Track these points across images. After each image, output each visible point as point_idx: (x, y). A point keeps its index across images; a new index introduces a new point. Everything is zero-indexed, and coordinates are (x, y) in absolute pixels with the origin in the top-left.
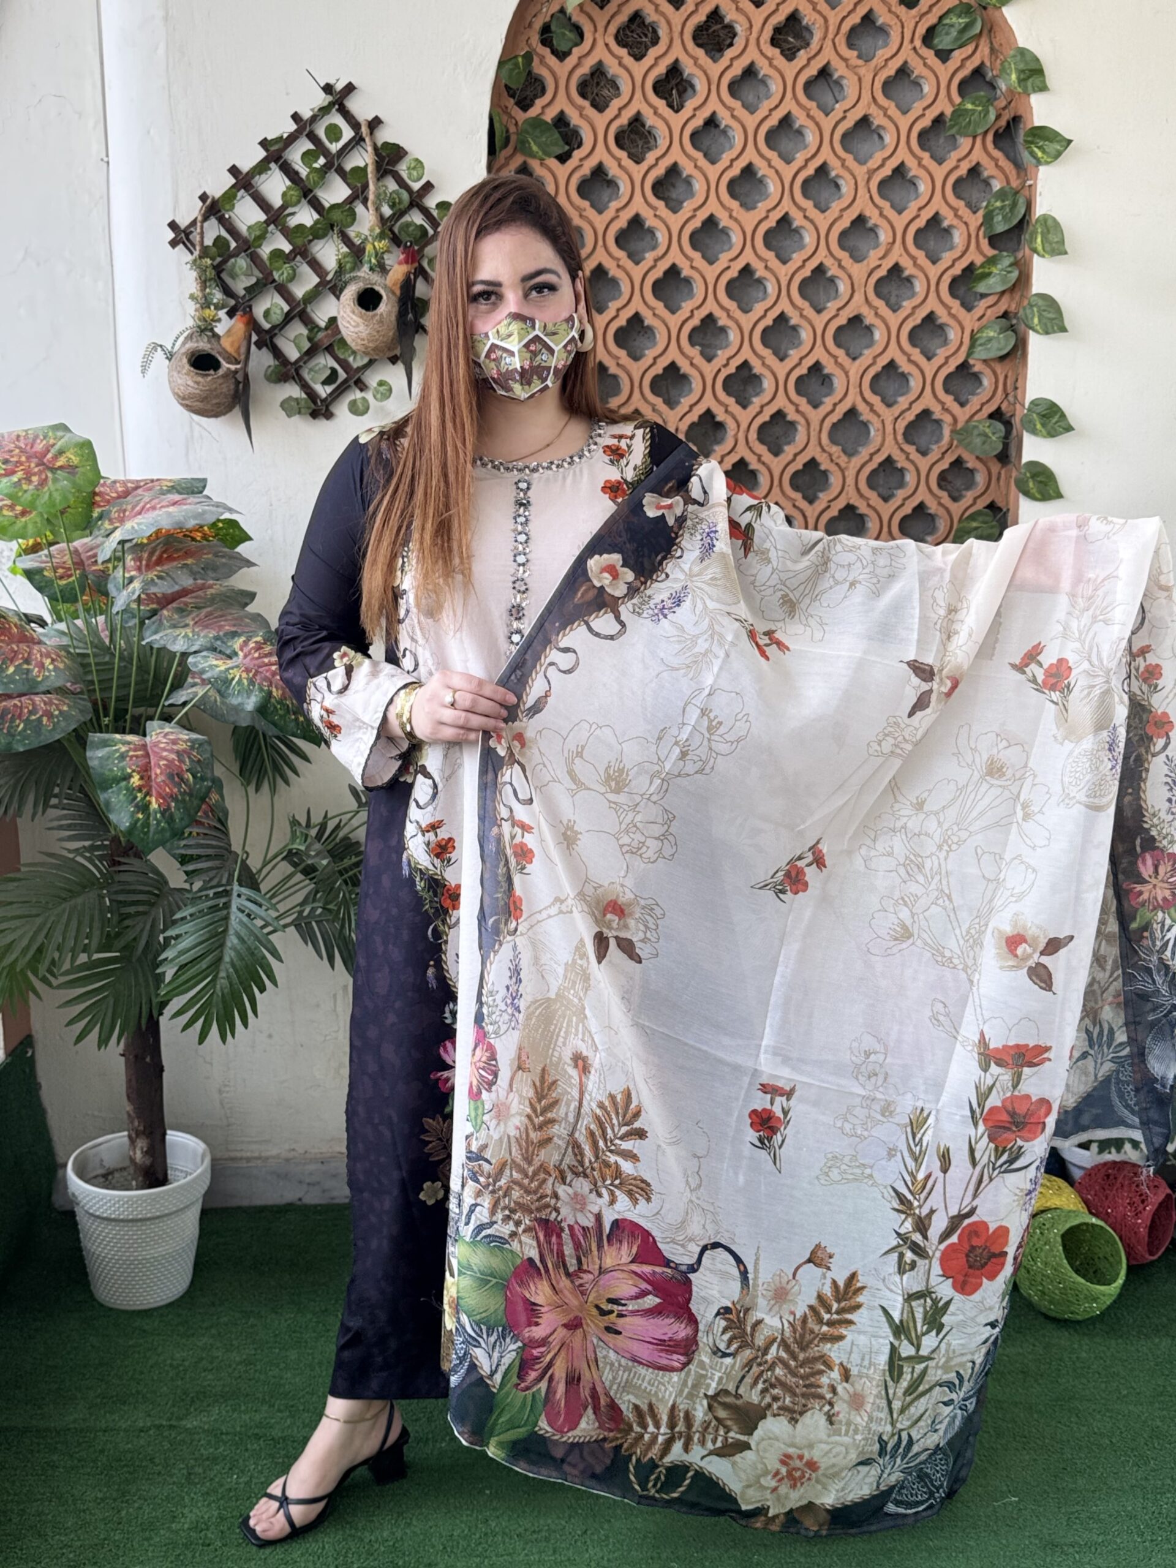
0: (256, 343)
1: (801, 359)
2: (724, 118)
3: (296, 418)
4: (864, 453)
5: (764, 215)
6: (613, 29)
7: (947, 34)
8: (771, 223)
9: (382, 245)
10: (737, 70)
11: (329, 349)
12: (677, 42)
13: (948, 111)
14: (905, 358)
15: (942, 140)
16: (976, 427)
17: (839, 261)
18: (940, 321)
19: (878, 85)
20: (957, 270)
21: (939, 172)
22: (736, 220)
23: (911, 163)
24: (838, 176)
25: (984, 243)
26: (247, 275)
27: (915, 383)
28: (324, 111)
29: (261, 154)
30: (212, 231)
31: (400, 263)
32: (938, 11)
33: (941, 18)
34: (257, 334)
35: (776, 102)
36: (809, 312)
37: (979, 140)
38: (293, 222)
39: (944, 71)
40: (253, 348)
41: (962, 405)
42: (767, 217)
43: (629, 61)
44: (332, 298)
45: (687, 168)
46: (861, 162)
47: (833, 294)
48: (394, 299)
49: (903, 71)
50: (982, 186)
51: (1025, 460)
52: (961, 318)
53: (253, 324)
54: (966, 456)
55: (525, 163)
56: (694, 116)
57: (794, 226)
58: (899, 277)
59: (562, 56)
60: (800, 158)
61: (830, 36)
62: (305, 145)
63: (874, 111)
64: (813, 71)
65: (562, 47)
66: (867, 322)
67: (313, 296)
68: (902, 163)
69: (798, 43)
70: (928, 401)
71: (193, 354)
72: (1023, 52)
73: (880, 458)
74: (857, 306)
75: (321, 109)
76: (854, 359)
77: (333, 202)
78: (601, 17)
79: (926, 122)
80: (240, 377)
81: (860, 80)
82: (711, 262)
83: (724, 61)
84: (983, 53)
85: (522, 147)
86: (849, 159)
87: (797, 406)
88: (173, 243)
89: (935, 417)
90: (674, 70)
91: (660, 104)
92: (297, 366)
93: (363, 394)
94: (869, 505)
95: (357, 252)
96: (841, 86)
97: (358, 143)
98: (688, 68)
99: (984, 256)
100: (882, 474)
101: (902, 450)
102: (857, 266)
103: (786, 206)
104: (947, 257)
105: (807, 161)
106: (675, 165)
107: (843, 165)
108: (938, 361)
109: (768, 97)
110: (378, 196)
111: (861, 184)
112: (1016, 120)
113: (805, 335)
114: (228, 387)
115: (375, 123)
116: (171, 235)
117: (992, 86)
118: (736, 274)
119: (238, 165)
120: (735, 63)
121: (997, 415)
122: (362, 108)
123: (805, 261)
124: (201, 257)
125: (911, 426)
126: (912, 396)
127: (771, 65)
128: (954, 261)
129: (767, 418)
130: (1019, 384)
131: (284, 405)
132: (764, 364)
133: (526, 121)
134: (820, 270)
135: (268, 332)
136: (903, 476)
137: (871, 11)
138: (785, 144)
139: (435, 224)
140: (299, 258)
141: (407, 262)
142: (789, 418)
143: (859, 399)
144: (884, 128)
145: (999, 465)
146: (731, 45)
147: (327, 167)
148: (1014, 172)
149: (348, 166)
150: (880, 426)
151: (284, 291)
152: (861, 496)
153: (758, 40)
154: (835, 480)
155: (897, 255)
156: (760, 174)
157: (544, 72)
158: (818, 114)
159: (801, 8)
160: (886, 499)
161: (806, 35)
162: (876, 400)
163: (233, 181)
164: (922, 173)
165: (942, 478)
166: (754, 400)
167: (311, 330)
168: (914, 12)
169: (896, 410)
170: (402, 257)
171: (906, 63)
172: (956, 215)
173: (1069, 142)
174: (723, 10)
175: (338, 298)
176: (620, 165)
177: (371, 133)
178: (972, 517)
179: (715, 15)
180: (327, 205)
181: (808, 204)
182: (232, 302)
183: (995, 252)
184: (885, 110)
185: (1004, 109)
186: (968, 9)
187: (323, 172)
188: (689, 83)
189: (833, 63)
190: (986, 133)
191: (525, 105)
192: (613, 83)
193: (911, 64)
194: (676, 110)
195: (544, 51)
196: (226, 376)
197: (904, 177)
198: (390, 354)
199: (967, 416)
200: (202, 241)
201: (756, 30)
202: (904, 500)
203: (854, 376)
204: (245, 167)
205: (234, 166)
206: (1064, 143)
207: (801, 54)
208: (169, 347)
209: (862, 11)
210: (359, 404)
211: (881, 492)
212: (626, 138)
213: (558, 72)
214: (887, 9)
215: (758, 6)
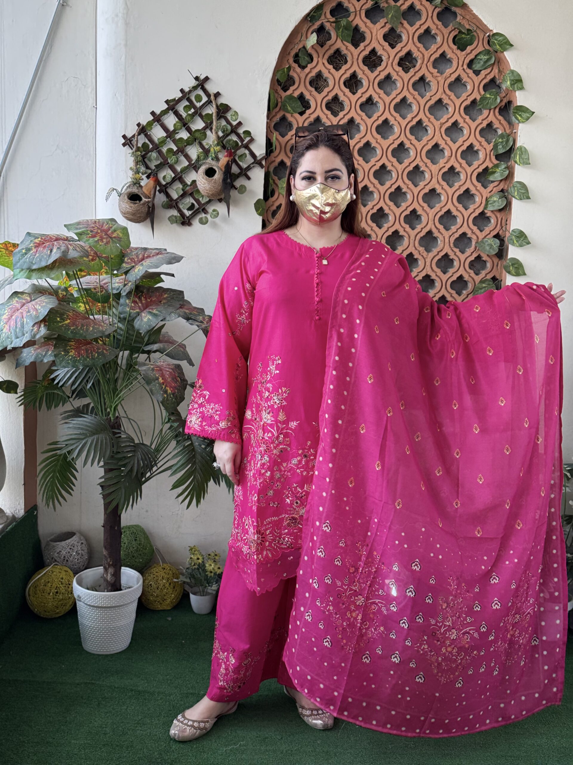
0: (159, 191)
1: (407, 207)
2: (376, 98)
3: (175, 225)
4: (435, 251)
5: (392, 142)
6: (326, 56)
7: (479, 63)
8: (395, 145)
9: (218, 148)
10: (382, 76)
11: (191, 194)
12: (355, 63)
13: (478, 98)
14: (455, 209)
15: (475, 111)
16: (487, 241)
17: (426, 164)
18: (472, 193)
19: (446, 85)
20: (480, 170)
21: (473, 125)
22: (379, 144)
23: (460, 121)
24: (426, 125)
25: (493, 158)
26: (157, 159)
27: (459, 220)
28: (195, 88)
29: (166, 106)
30: (142, 140)
31: (225, 157)
32: (474, 53)
33: (476, 56)
34: (160, 187)
35: (400, 91)
36: (411, 186)
37: (492, 111)
38: (178, 137)
39: (477, 79)
40: (157, 193)
41: (481, 231)
42: (393, 143)
43: (333, 71)
44: (194, 172)
45: (358, 120)
46: (437, 120)
47: (423, 179)
48: (221, 172)
49: (458, 79)
50: (493, 132)
51: (509, 257)
52: (481, 191)
53: (157, 182)
54: (482, 255)
55: (284, 115)
56: (362, 96)
57: (406, 147)
58: (454, 172)
59: (303, 68)
60: (409, 117)
61: (425, 62)
62: (185, 103)
63: (444, 96)
64: (417, 78)
65: (303, 64)
66: (438, 192)
67: (185, 170)
68: (456, 121)
69: (410, 65)
70: (465, 229)
71: (130, 194)
72: (513, 72)
73: (442, 254)
74: (434, 184)
75: (193, 87)
76: (432, 208)
77: (196, 129)
78: (321, 51)
79: (468, 102)
80: (150, 205)
81: (438, 82)
82: (367, 162)
83: (376, 73)
84: (495, 72)
85: (284, 108)
86: (432, 118)
87: (404, 228)
88: (124, 145)
89: (468, 236)
90: (354, 76)
91: (347, 91)
92: (177, 201)
93: (206, 215)
94: (436, 275)
95: (206, 152)
96: (430, 85)
97: (209, 104)
98: (360, 75)
99: (493, 164)
100: (443, 262)
101: (453, 250)
102: (434, 166)
103: (402, 138)
104: (476, 164)
105: (413, 118)
106: (352, 118)
107: (429, 121)
108: (470, 210)
109: (396, 89)
110: (217, 127)
111: (437, 129)
112: (510, 103)
113: (409, 196)
114: (145, 209)
115: (217, 95)
116: (123, 141)
117: (499, 87)
118: (378, 168)
119: (155, 111)
120: (381, 73)
121: (497, 236)
122: (212, 88)
123: (410, 163)
124: (136, 151)
125: (457, 240)
126: (458, 226)
127: (397, 75)
128: (479, 166)
129: (390, 234)
130: (508, 222)
131: (169, 219)
132: (389, 209)
133: (286, 97)
134: (417, 167)
135: (164, 186)
136: (453, 262)
137: (444, 52)
138: (404, 111)
139: (242, 140)
140: (180, 153)
141: (227, 156)
142: (400, 234)
143: (433, 226)
144: (448, 105)
145: (498, 259)
146: (380, 65)
147: (195, 113)
148: (508, 126)
149: (204, 113)
150: (443, 239)
151: (172, 168)
152: (433, 271)
153: (392, 63)
154: (421, 263)
155: (453, 162)
156: (391, 124)
157: (295, 76)
158: (418, 98)
159: (412, 50)
160: (445, 273)
161: (414, 61)
162: (441, 227)
163: (152, 118)
164: (465, 125)
165: (472, 265)
166: (385, 225)
167: (183, 186)
168: (464, 52)
169: (450, 232)
170: (226, 154)
171: (459, 75)
172: (480, 145)
173: (533, 113)
174: (377, 50)
175: (197, 172)
176: (327, 117)
177: (215, 99)
178: (483, 282)
179: (373, 52)
180: (193, 130)
181: (412, 138)
182: (149, 171)
183: (498, 162)
184: (449, 97)
185: (504, 97)
186: (488, 52)
187: (193, 115)
188: (360, 81)
189: (426, 75)
190: (495, 108)
191: (285, 89)
192: (325, 80)
193: (462, 76)
194: (354, 93)
195: (296, 66)
196: (144, 204)
197: (457, 127)
198: (219, 197)
199: (483, 236)
200: (137, 144)
201: (391, 59)
202: (452, 274)
203: (431, 216)
204: (158, 112)
205: (153, 111)
206: (531, 113)
207: (412, 70)
208: (120, 190)
209: (440, 52)
210: (204, 219)
211: (443, 269)
212: (331, 105)
213: (301, 75)
214: (452, 51)
215: (393, 48)
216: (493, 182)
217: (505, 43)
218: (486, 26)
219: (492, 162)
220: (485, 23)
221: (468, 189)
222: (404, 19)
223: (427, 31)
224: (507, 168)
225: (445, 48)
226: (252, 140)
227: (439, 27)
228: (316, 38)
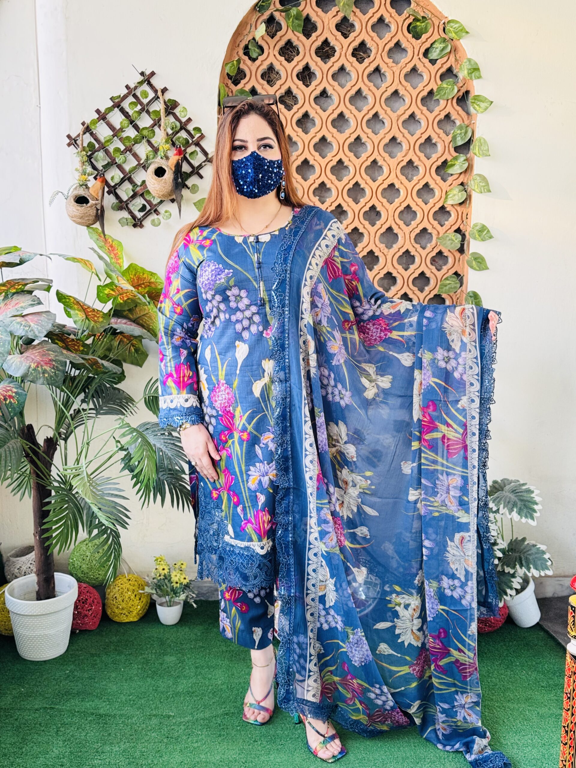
0: (107, 192)
1: (366, 203)
2: (330, 91)
3: (126, 227)
4: (396, 247)
5: (348, 136)
6: (277, 48)
7: (435, 52)
8: (352, 139)
9: (168, 146)
10: (336, 68)
11: (142, 195)
12: (308, 54)
13: (435, 90)
14: (415, 204)
15: (433, 102)
16: (447, 236)
17: (384, 158)
18: (431, 187)
19: (402, 76)
20: (439, 163)
21: (431, 116)
22: (335, 138)
23: (417, 112)
24: (383, 118)
25: (452, 150)
26: (104, 159)
27: (419, 216)
28: (141, 83)
29: (111, 104)
31: (175, 155)
32: (430, 41)
33: (432, 44)
34: (108, 188)
35: (354, 83)
36: (370, 181)
37: (449, 102)
38: (124, 135)
39: (433, 69)
40: (106, 194)
41: (442, 226)
42: (350, 137)
43: (285, 63)
44: (143, 171)
45: (312, 114)
46: (394, 112)
47: (381, 173)
48: (171, 172)
49: (414, 70)
50: (452, 124)
51: (470, 252)
52: (441, 185)
53: (105, 183)
54: (443, 250)
56: (315, 89)
57: (363, 141)
58: (413, 165)
59: (254, 60)
60: (365, 109)
61: (380, 52)
62: (131, 99)
63: (400, 88)
64: (372, 68)
65: (254, 55)
66: (397, 187)
67: (134, 169)
68: (414, 112)
69: (365, 56)
70: (425, 224)
71: (76, 196)
72: (470, 60)
73: (403, 250)
74: (392, 179)
75: (138, 83)
76: (391, 204)
77: (144, 126)
78: (272, 42)
79: (425, 93)
81: (393, 73)
82: (323, 158)
83: (330, 63)
84: (452, 61)
86: (388, 110)
87: (364, 225)
88: (69, 145)
89: (429, 231)
90: (307, 68)
91: (300, 83)
92: (127, 203)
93: (158, 216)
94: (398, 272)
95: (156, 150)
96: (385, 76)
97: (156, 99)
98: (313, 67)
100: (405, 258)
101: (413, 246)
102: (392, 160)
103: (359, 132)
104: (434, 157)
105: (369, 111)
106: (307, 112)
107: (386, 113)
108: (430, 205)
109: (350, 80)
110: (165, 124)
111: (394, 122)
112: (467, 92)
113: (368, 192)
114: (93, 212)
115: (164, 90)
116: (68, 141)
117: (456, 76)
118: (335, 163)
119: (100, 109)
120: (335, 64)
121: (458, 231)
122: (158, 83)
123: (368, 158)
124: (81, 151)
125: (417, 235)
126: (418, 221)
127: (352, 65)
128: (438, 158)
130: (469, 216)
131: (119, 221)
132: (348, 205)
133: (237, 90)
134: (375, 162)
135: (113, 187)
136: (414, 258)
137: (399, 41)
138: (360, 103)
139: (192, 137)
140: (128, 152)
141: (177, 154)
142: (360, 231)
143: (393, 222)
144: (405, 96)
145: (459, 254)
146: (334, 56)
147: (142, 110)
148: (466, 117)
149: (151, 109)
150: (403, 235)
151: (120, 167)
152: (395, 268)
153: (346, 54)
154: (382, 260)
155: (411, 156)
156: (346, 117)
157: (246, 68)
158: (374, 89)
159: (366, 40)
160: (406, 269)
161: (369, 51)
162: (401, 223)
163: (98, 116)
164: (423, 117)
165: (433, 261)
167: (133, 186)
168: (419, 41)
171: (415, 65)
172: (439, 137)
173: (492, 102)
174: (330, 40)
175: (146, 171)
177: (163, 95)
178: (447, 279)
179: (326, 42)
180: (141, 128)
181: (369, 131)
182: (96, 172)
183: (458, 154)
184: (405, 87)
185: (461, 87)
186: (444, 40)
187: (140, 113)
188: (314, 73)
189: (381, 66)
190: (453, 98)
191: (236, 83)
192: (278, 73)
193: (418, 66)
194: (307, 86)
195: (246, 58)
196: (91, 206)
197: (414, 119)
198: (172, 198)
199: (444, 231)
200: (82, 144)
201: (344, 49)
202: (414, 270)
203: (391, 213)
204: (103, 110)
205: (98, 109)
206: (489, 103)
207: (366, 60)
208: (66, 193)
209: (395, 41)
210: (156, 221)
211: (404, 266)
212: (284, 99)
213: (252, 68)
214: (407, 40)
215: (346, 38)
216: (452, 175)
217: (461, 30)
218: (440, 12)
219: (451, 155)
220: (440, 10)
221: (427, 183)
222: (356, 7)
223: (381, 20)
224: (467, 160)
225: (399, 36)
226: (202, 137)
227: (393, 15)
228: (264, 28)
